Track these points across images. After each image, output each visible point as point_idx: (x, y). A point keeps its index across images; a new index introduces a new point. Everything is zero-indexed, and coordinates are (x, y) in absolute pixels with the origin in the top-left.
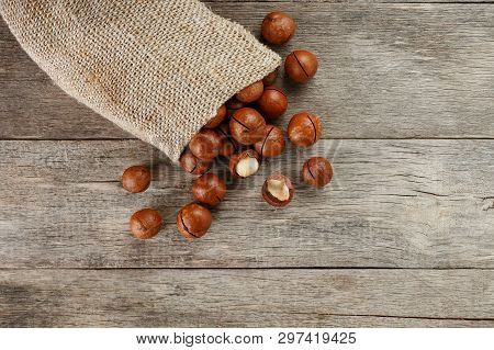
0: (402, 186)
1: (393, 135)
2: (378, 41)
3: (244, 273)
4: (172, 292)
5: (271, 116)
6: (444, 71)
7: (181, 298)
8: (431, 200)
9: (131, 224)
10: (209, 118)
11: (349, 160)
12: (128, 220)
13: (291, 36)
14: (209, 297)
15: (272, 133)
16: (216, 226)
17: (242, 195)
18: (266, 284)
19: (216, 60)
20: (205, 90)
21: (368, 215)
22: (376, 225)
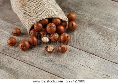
0: (83, 63)
3: (29, 65)
4: (7, 62)
7: (9, 64)
8: (89, 69)
11: (73, 52)
14: (16, 67)
17: (40, 48)
18: (33, 70)
20: (46, 12)
21: (70, 66)
22: (71, 69)
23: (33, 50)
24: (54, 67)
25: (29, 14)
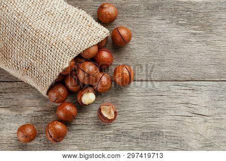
0: (183, 110)
1: (178, 79)
2: (168, 22)
5: (103, 67)
6: (209, 40)
8: (201, 119)
9: (18, 133)
10: (64, 68)
11: (151, 94)
12: (16, 131)
13: (115, 18)
15: (103, 77)
16: (70, 135)
17: (86, 115)
19: (68, 32)
20: (61, 51)
21: (163, 128)
22: (168, 134)
24: (134, 145)
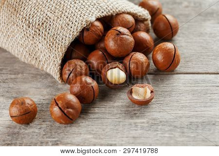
23: (92, 116)
24: (177, 134)
25: (43, 24)
